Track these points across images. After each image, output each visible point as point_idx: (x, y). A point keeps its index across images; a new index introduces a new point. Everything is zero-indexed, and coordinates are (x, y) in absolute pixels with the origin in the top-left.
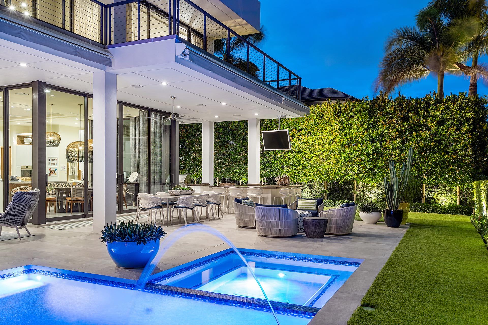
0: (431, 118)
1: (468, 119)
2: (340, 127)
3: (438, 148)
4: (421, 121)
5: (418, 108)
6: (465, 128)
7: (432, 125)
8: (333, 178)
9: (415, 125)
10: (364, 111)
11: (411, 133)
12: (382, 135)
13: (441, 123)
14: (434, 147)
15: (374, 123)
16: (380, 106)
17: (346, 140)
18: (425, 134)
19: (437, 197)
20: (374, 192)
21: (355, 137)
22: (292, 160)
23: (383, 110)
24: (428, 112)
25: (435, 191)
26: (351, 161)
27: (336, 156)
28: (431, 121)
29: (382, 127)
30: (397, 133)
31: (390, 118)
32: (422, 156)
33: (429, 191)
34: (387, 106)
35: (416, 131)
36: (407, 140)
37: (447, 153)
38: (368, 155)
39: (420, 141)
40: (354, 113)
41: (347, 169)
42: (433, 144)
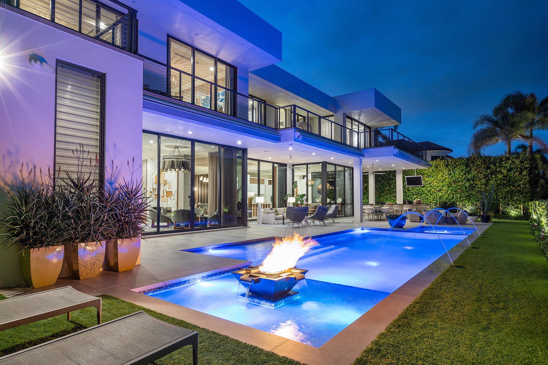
0: (503, 168)
1: (526, 168)
2: (448, 173)
3: (508, 184)
4: (497, 169)
5: (496, 162)
6: (525, 173)
7: (505, 172)
8: (444, 201)
9: (494, 171)
10: (463, 164)
11: (492, 176)
12: (474, 177)
13: (509, 170)
14: (506, 183)
15: (469, 170)
16: (472, 161)
17: (452, 180)
18: (500, 176)
19: (509, 211)
20: (469, 208)
21: (458, 178)
22: (419, 191)
23: (474, 163)
24: (501, 164)
25: (507, 208)
26: (456, 191)
27: (446, 189)
28: (503, 169)
29: (474, 173)
30: (483, 176)
31: (478, 168)
32: (499, 188)
33: (504, 208)
34: (477, 161)
35: (494, 175)
36: (489, 180)
37: (514, 186)
38: (466, 188)
39: (497, 180)
40: (457, 165)
41: (453, 196)
42: (505, 182)
